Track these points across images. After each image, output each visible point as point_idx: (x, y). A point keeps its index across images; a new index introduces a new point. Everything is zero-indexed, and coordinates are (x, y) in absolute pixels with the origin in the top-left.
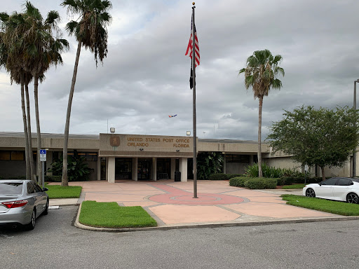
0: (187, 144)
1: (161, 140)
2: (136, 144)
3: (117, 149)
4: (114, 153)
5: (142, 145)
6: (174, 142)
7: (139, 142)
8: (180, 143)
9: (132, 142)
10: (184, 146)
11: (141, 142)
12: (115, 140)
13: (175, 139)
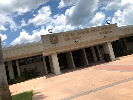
0: (110, 30)
1: (90, 31)
2: (71, 39)
3: (57, 46)
4: (56, 49)
5: (76, 38)
6: (100, 31)
7: (73, 37)
8: (105, 30)
9: (67, 37)
10: (108, 32)
11: (74, 36)
12: (54, 38)
13: (100, 29)
